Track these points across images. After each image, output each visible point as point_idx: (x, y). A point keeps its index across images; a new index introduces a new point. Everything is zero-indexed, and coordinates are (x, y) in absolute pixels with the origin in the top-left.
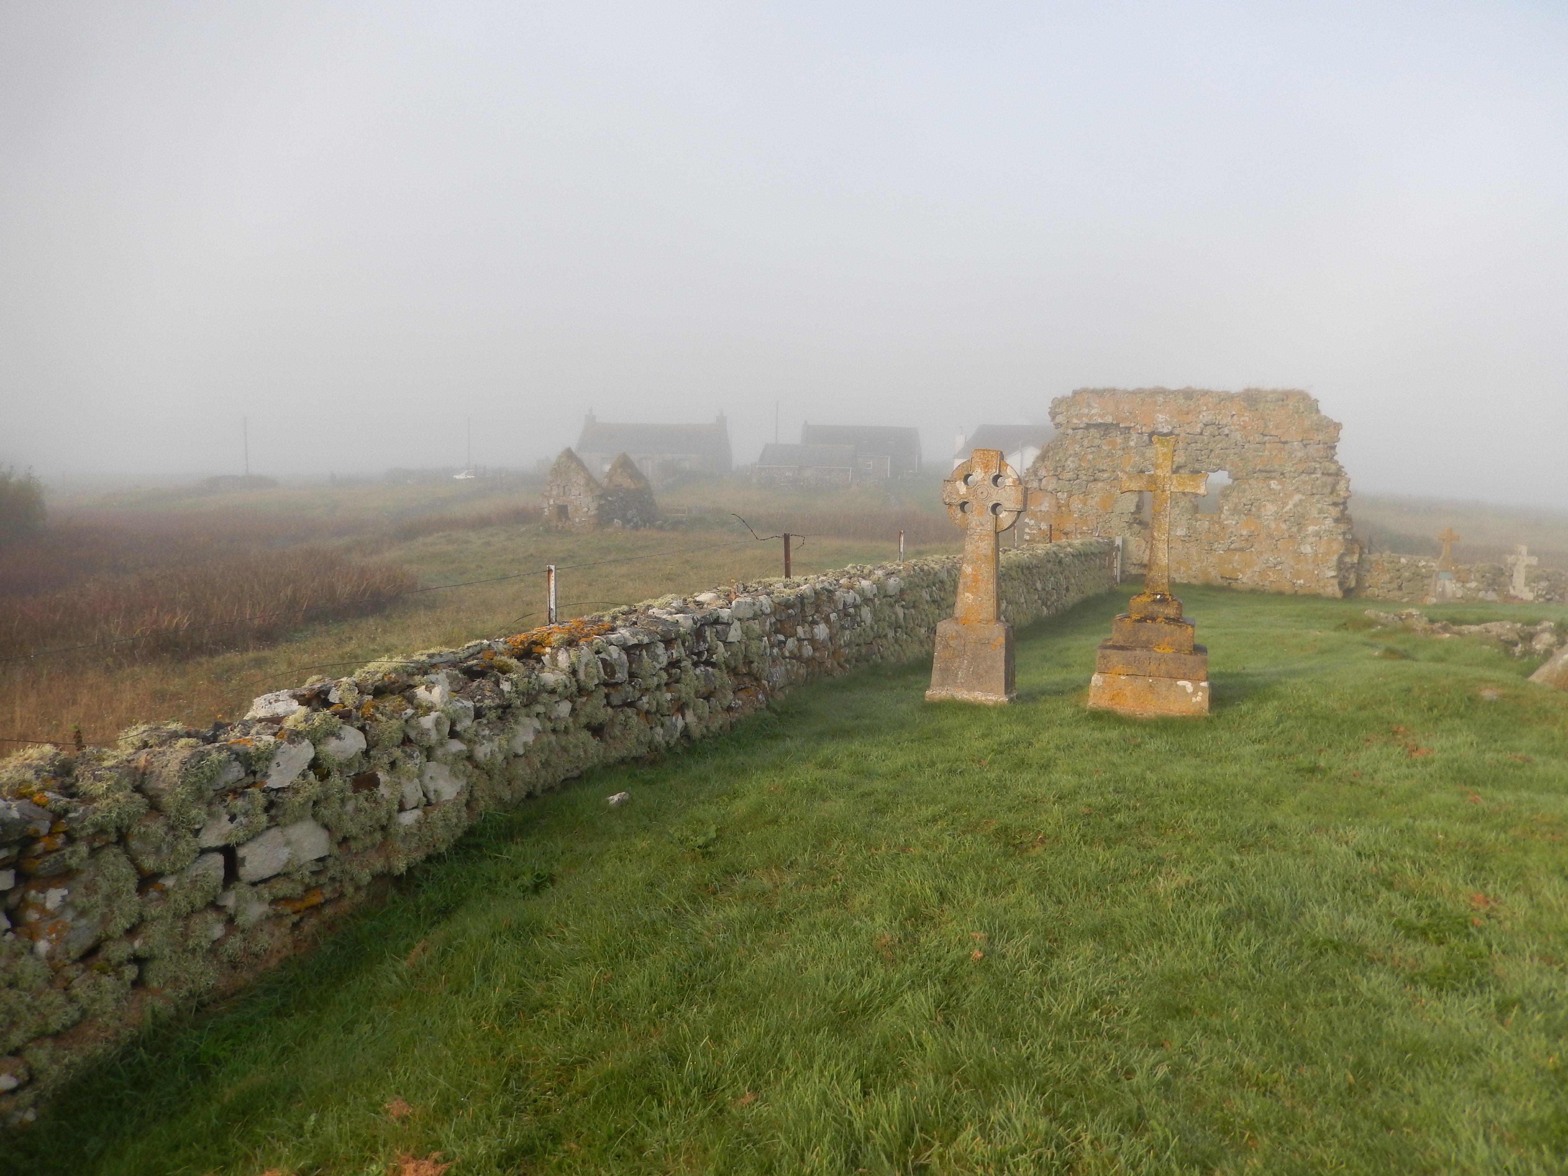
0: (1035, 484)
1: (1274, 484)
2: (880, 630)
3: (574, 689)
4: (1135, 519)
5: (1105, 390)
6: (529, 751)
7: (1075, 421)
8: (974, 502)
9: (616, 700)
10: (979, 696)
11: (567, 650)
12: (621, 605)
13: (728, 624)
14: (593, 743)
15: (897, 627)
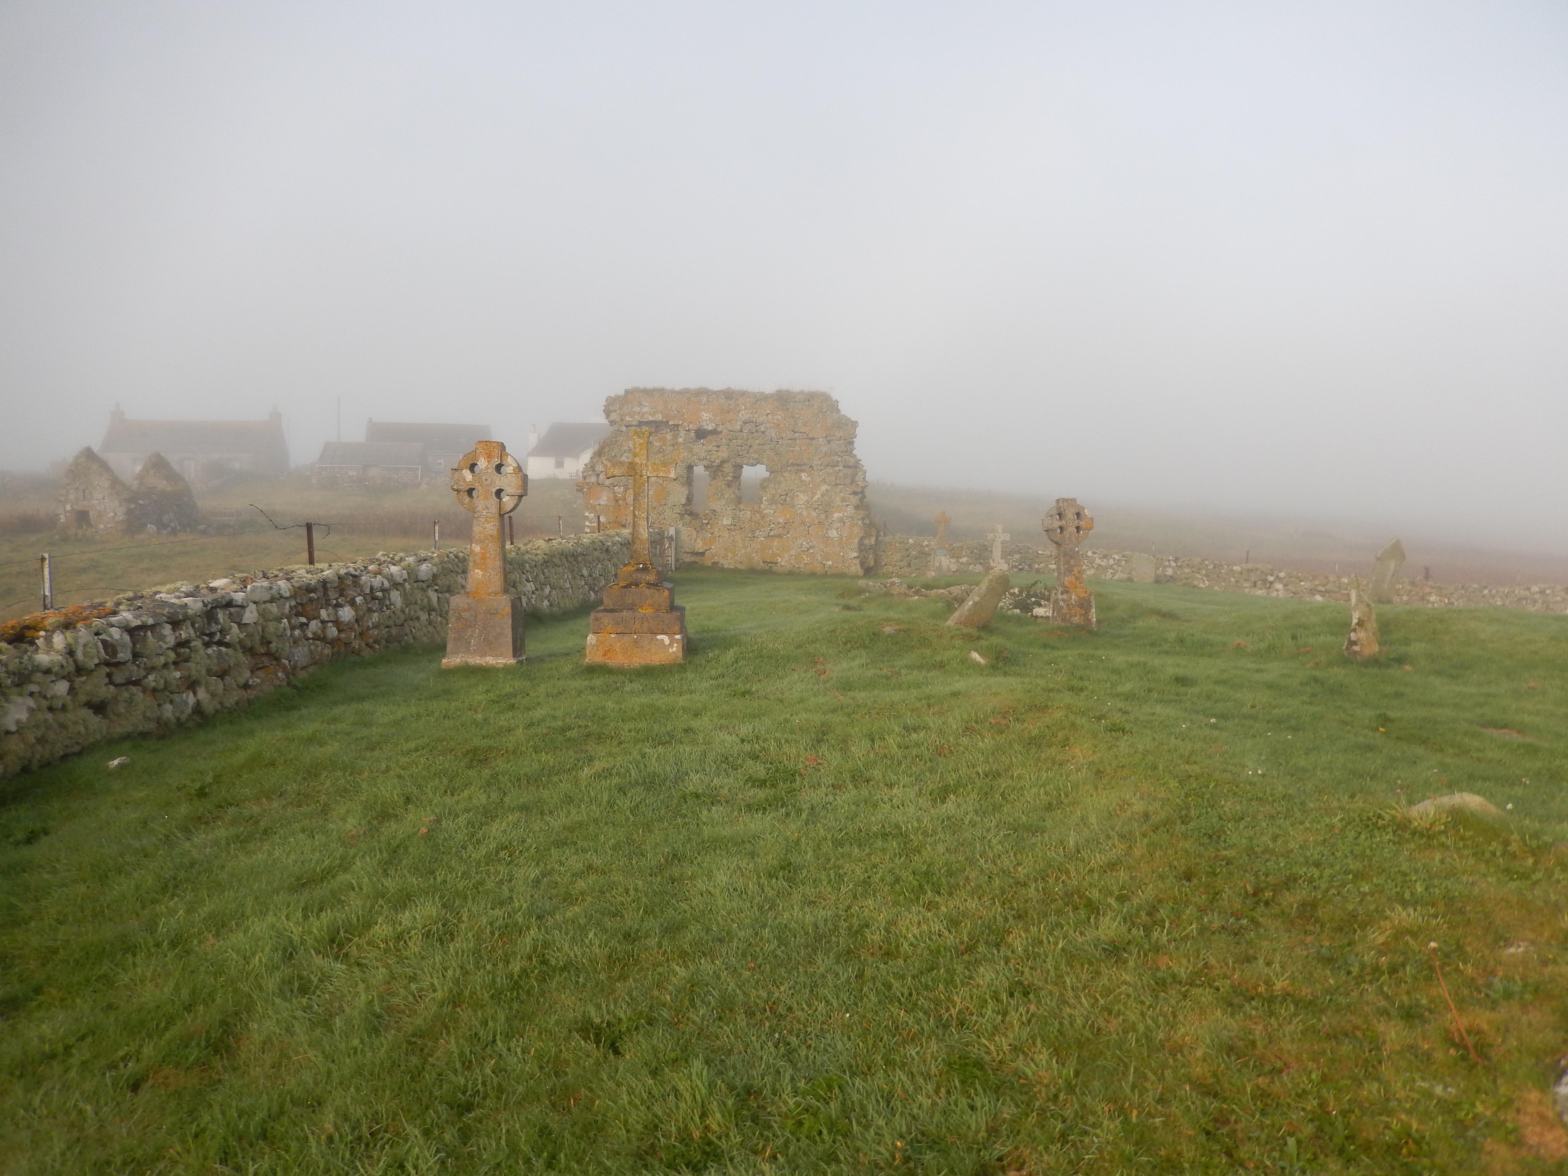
0: (593, 479)
1: (804, 476)
2: (412, 613)
3: (71, 668)
4: (686, 510)
5: (654, 390)
6: (22, 728)
7: (628, 419)
8: (480, 488)
9: (119, 678)
10: (490, 660)
11: (63, 633)
12: (124, 591)
13: (242, 607)
14: (95, 721)
15: (430, 610)
